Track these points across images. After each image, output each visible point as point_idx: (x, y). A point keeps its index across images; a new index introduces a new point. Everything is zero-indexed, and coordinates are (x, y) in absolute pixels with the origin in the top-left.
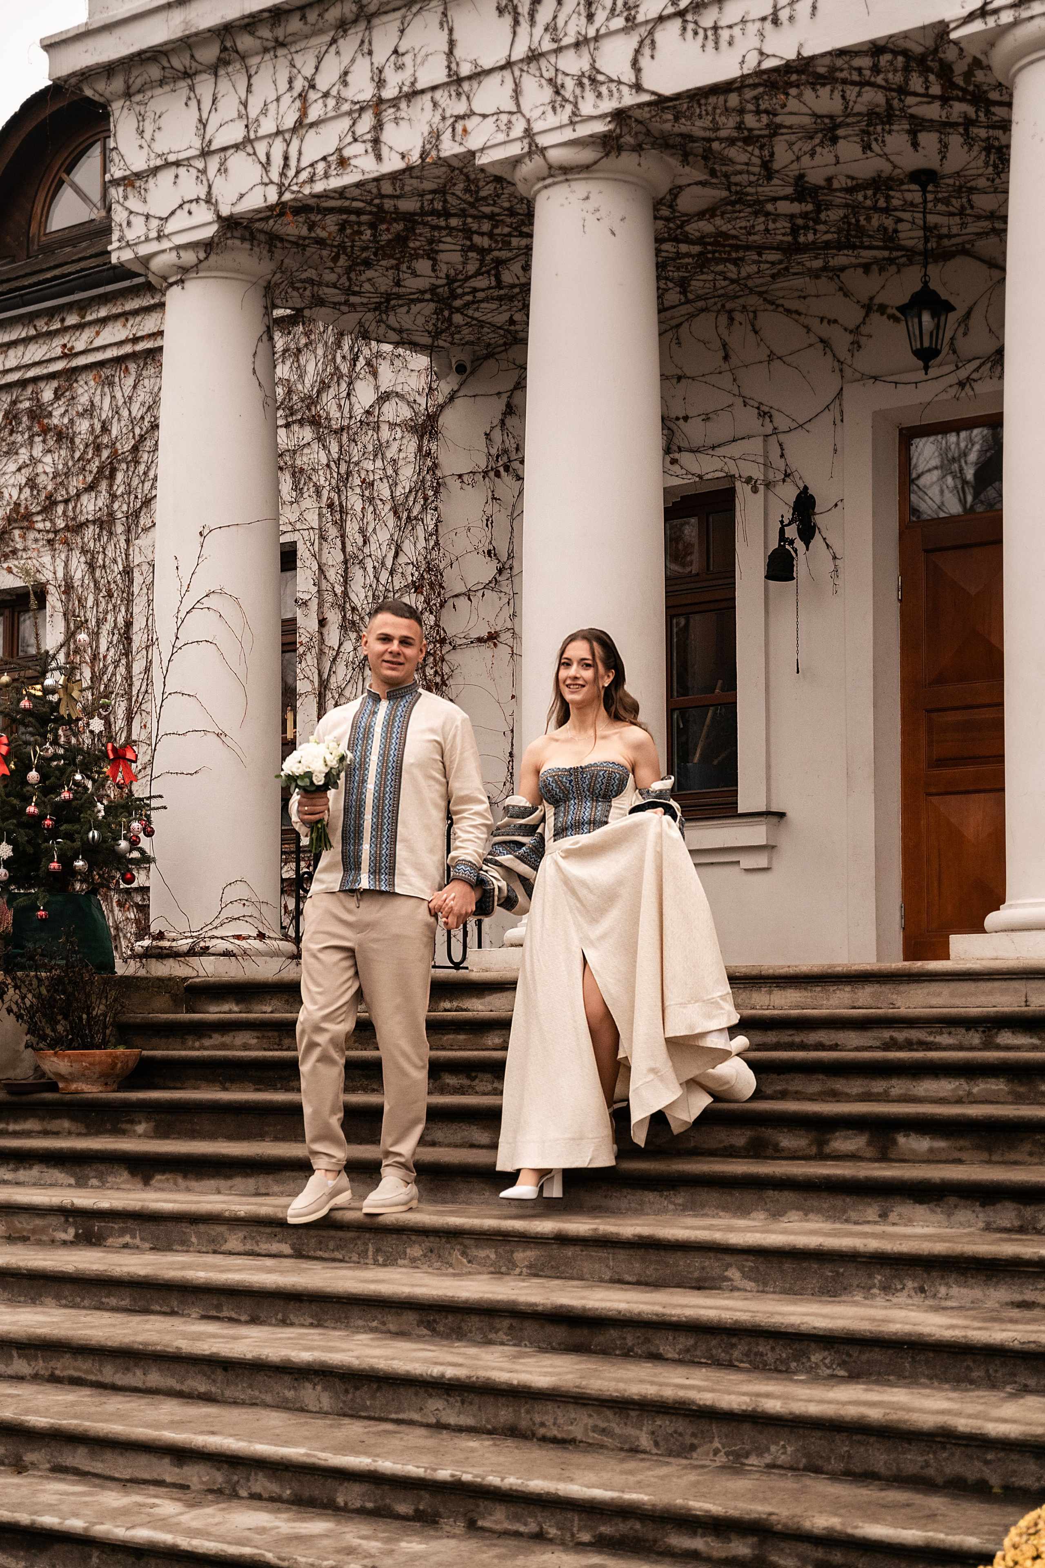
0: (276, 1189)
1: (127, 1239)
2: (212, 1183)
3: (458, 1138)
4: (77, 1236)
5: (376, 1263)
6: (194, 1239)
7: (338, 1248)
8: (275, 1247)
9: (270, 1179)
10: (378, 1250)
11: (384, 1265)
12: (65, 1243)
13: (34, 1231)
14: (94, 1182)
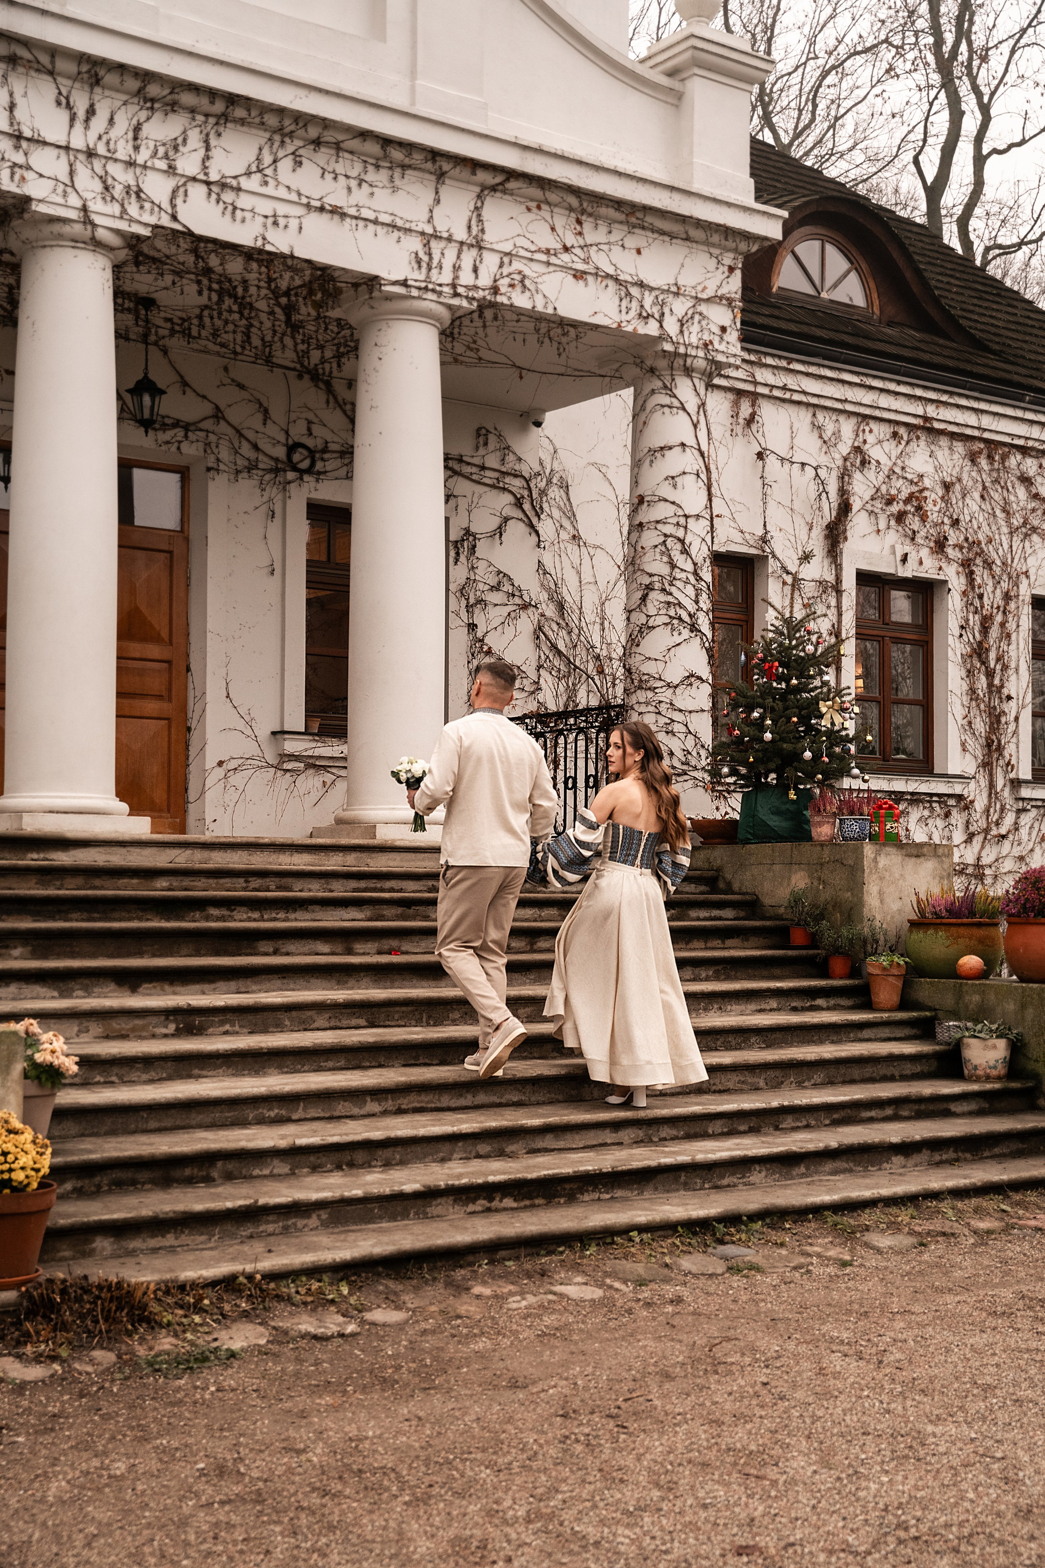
0: (254, 987)
1: (227, 1027)
2: (197, 987)
3: (306, 949)
4: (177, 1029)
5: (428, 1025)
6: (287, 1023)
7: (401, 1018)
8: (354, 1022)
9: (248, 982)
10: (429, 1017)
11: (435, 1025)
12: (166, 1036)
13: (133, 1030)
14: (80, 993)
